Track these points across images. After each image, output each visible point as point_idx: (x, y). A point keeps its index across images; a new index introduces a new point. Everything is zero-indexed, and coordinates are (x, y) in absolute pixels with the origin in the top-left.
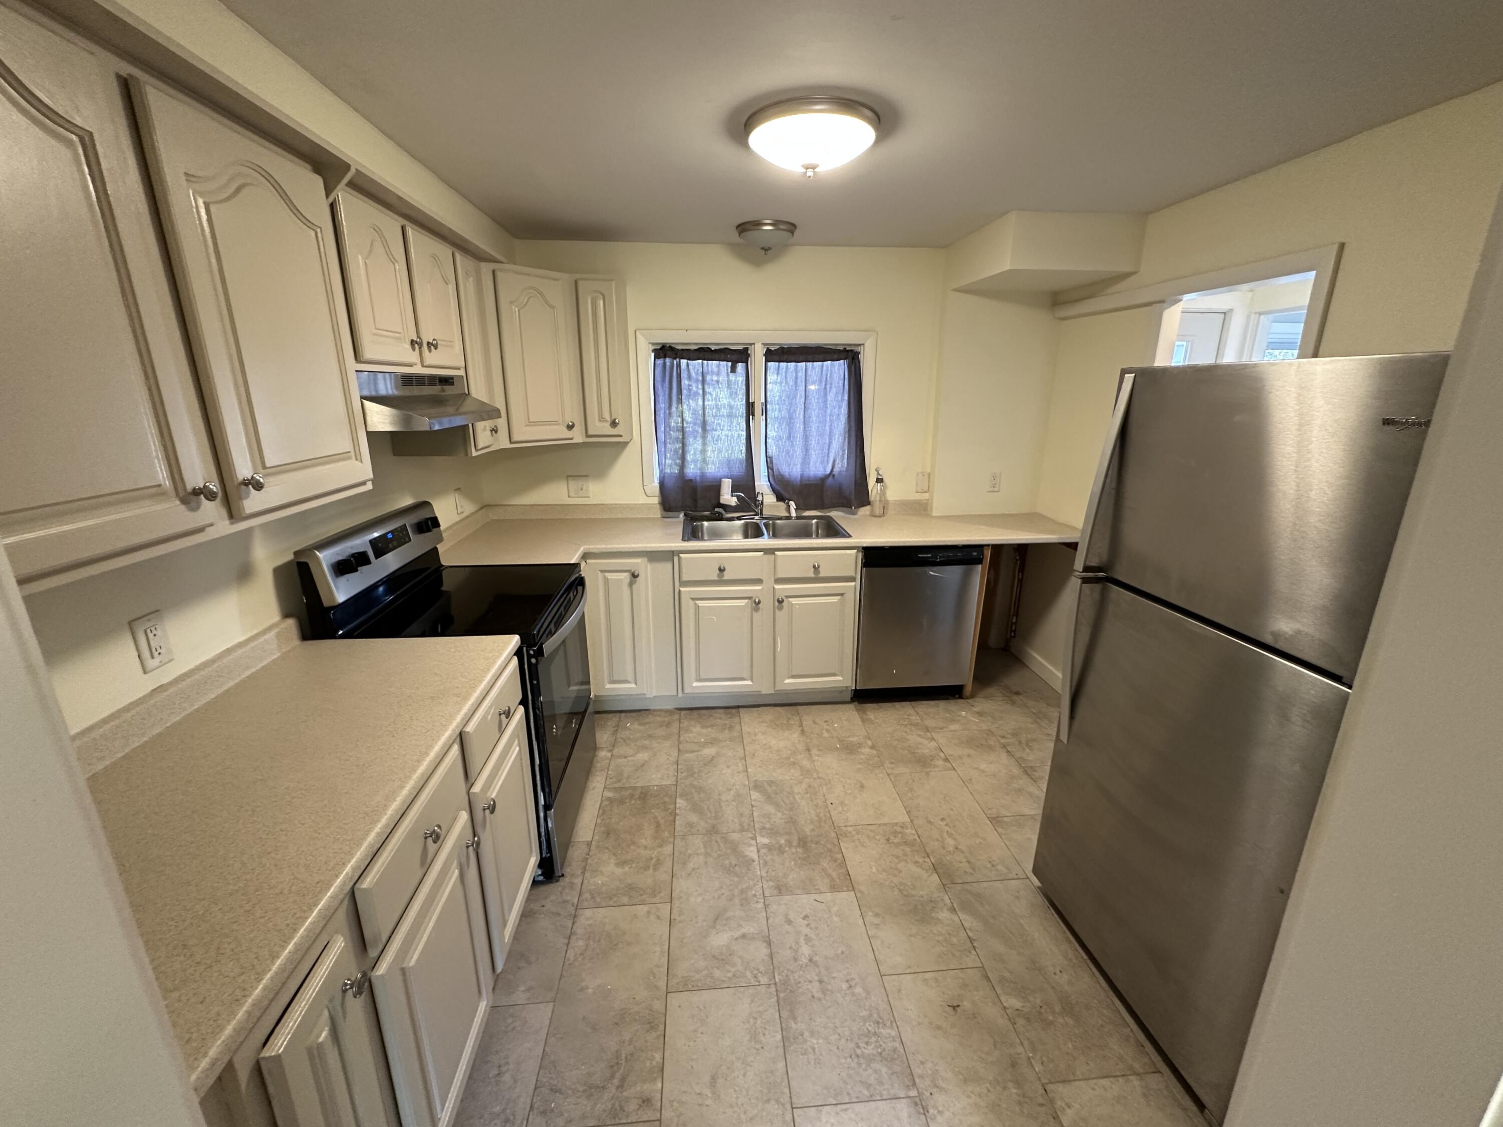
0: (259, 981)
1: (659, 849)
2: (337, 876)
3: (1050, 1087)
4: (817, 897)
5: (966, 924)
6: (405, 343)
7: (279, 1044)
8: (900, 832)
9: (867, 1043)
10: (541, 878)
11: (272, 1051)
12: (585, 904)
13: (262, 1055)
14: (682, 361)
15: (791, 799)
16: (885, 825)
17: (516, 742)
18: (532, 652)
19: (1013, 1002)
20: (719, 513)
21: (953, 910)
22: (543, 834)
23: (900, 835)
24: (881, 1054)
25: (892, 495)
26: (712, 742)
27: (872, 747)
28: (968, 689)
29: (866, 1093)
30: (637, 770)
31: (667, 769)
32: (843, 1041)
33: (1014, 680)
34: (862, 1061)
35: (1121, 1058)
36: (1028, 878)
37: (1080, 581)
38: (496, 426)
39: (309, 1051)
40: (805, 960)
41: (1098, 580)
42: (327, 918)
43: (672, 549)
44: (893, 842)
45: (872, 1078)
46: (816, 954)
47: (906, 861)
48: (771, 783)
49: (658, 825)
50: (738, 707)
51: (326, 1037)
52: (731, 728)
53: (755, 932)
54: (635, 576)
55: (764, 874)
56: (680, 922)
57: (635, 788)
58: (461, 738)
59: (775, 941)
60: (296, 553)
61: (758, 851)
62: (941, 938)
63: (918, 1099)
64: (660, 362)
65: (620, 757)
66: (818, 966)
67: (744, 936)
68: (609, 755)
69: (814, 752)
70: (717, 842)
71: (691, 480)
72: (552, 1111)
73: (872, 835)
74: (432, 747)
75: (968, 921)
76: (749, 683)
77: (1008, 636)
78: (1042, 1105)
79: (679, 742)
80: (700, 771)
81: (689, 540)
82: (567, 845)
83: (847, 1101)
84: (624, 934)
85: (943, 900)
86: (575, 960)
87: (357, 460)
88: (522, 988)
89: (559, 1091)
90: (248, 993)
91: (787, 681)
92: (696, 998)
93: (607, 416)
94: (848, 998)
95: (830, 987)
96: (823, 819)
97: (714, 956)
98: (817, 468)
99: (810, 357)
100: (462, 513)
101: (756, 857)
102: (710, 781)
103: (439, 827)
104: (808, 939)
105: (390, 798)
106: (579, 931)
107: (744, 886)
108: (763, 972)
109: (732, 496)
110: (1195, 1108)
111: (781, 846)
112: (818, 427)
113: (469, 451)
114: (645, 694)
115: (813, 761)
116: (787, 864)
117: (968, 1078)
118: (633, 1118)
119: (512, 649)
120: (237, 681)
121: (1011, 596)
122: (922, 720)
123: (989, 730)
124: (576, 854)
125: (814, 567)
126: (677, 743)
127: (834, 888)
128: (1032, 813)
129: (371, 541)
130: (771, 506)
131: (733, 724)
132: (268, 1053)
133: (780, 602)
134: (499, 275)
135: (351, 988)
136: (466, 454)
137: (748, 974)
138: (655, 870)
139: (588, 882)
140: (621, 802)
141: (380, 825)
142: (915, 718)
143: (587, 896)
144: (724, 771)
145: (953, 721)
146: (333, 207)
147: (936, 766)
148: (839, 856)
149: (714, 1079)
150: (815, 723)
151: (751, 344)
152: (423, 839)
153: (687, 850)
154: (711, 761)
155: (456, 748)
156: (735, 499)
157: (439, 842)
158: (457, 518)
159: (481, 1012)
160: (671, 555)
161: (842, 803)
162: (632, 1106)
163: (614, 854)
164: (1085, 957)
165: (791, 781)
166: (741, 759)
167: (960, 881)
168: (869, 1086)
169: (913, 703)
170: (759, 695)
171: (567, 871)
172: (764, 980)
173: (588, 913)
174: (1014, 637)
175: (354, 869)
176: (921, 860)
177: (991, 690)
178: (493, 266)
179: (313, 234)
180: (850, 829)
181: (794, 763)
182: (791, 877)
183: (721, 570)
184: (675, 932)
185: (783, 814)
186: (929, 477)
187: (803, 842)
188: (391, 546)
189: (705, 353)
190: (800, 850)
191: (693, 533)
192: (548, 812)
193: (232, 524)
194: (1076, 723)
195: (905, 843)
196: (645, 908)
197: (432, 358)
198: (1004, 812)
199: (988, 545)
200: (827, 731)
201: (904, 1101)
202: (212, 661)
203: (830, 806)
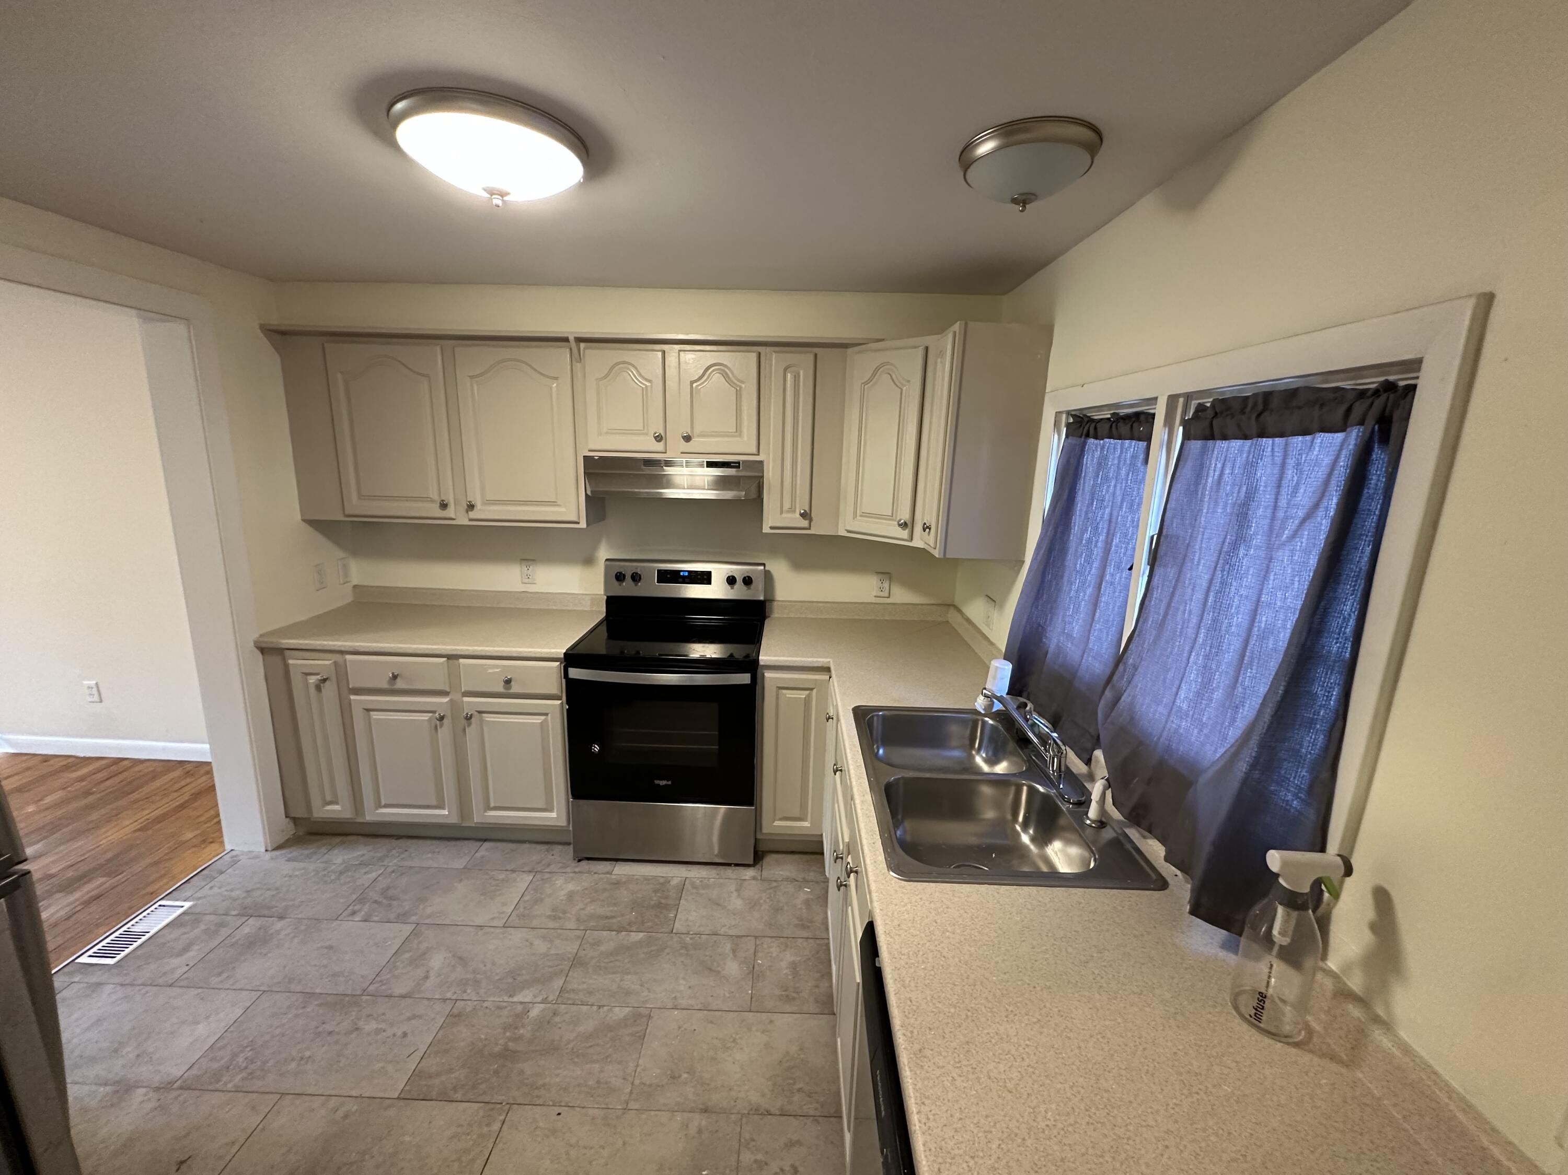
4: (419, 1053)
6: (649, 436)
15: (595, 1057)
40: (362, 1023)
46: (358, 1036)
53: (424, 987)
55: (486, 1004)
57: (678, 900)
59: (401, 1002)
61: (522, 1003)
65: (741, 886)
66: (346, 1034)
67: (426, 978)
70: (558, 966)
95: (318, 1040)
96: (536, 1092)
101: (515, 999)
104: (379, 1032)
107: (482, 985)
111: (517, 1028)
113: (763, 527)
115: (673, 1111)
116: (486, 1030)
127: (417, 1074)
129: (660, 571)
140: (658, 891)
148: (459, 1096)
154: (710, 970)
161: (554, 1131)
172: (375, 986)
180: (496, 1126)
182: (466, 1031)
185: (569, 1042)
187: (508, 1055)
190: (498, 1049)
193: (469, 520)
203: (558, 1110)
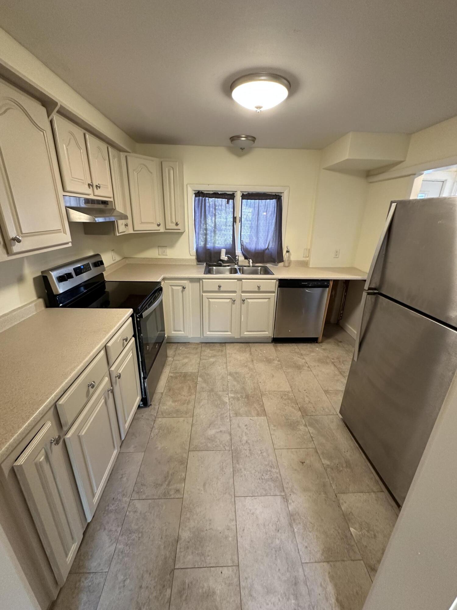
0: (12, 436)
1: (190, 397)
2: (48, 398)
3: (338, 495)
4: (251, 418)
5: (311, 432)
6: (86, 185)
7: (21, 461)
8: (287, 395)
9: (266, 474)
10: (142, 405)
11: (19, 463)
12: (159, 416)
13: (14, 464)
14: (206, 198)
15: (244, 379)
16: (281, 391)
17: (131, 351)
18: (138, 316)
19: (326, 462)
20: (220, 263)
21: (306, 426)
22: (143, 388)
23: (287, 396)
24: (271, 478)
25: (293, 258)
26: (214, 356)
27: (278, 361)
28: (320, 340)
29: (264, 492)
30: (183, 366)
31: (195, 366)
32: (257, 473)
33: (340, 336)
34: (264, 481)
35: (368, 485)
36: (338, 415)
37: (366, 294)
38: (127, 223)
39: (36, 464)
40: (244, 442)
41: (374, 294)
42: (43, 415)
43: (200, 277)
44: (284, 398)
45: (268, 487)
46: (249, 440)
47: (288, 406)
48: (236, 373)
49: (190, 387)
50: (225, 343)
51: (43, 460)
52: (222, 351)
53: (225, 430)
54: (184, 288)
55: (231, 408)
56: (196, 425)
57: (181, 373)
58: (106, 348)
59: (233, 433)
60: (42, 272)
61: (229, 399)
62: (300, 436)
63: (285, 496)
64: (197, 198)
65: (176, 360)
66: (249, 444)
67: (221, 431)
68: (172, 359)
69: (255, 362)
70: (213, 395)
71: (209, 249)
72: (141, 492)
73: (275, 395)
74: (92, 350)
75: (311, 430)
76: (230, 333)
77: (339, 319)
78: (334, 501)
79: (201, 356)
80: (208, 367)
81: (207, 274)
82: (153, 394)
83: (257, 495)
84: (174, 428)
85: (302, 421)
86: (154, 437)
87: (64, 233)
88: (133, 446)
89: (145, 485)
90: (7, 441)
91: (245, 333)
92: (200, 454)
93: (174, 222)
94: (260, 457)
95: (253, 452)
96: (256, 388)
97: (208, 438)
98: (262, 246)
99: (260, 198)
100: (115, 260)
101: (228, 401)
102: (212, 371)
103: (94, 382)
104: (246, 434)
105: (73, 370)
106: (156, 426)
107: (223, 412)
108: (228, 445)
109: (226, 256)
110: (396, 506)
111: (238, 398)
112: (263, 228)
113: (115, 233)
114: (187, 336)
115: (254, 365)
116: (240, 405)
117: (306, 490)
118: (173, 497)
119: (129, 314)
120: (19, 322)
121: (341, 302)
122: (300, 351)
123: (327, 356)
124: (157, 397)
125: (258, 286)
126: (200, 356)
127: (258, 415)
128: (342, 389)
129: (74, 269)
130: (242, 261)
131: (223, 350)
132: (17, 463)
133: (244, 301)
134: (129, 158)
135: (54, 442)
136: (114, 235)
137: (221, 446)
138: (188, 404)
139: (161, 408)
140: (176, 378)
141: (67, 380)
142: (297, 350)
143: (160, 413)
144: (218, 368)
145: (313, 352)
146: (51, 122)
147: (304, 369)
148: (262, 403)
149: (204, 485)
150: (256, 350)
151: (236, 192)
152: (88, 387)
153: (200, 398)
154: (213, 364)
155: (103, 352)
156: (227, 258)
157: (94, 388)
158: (113, 262)
159: (114, 454)
160: (199, 280)
161: (264, 382)
162: (172, 492)
163: (172, 398)
164: (358, 446)
165: (244, 373)
166: (225, 363)
167: (310, 415)
168: (265, 490)
169: (297, 344)
170: (234, 338)
171: (153, 403)
172: (227, 448)
173: (160, 419)
174: (341, 319)
175: (55, 396)
176: (295, 406)
177: (330, 340)
178: (126, 154)
179: (42, 133)
180: (267, 392)
181: (246, 366)
182: (241, 410)
183: (220, 287)
184: (194, 429)
185: (240, 385)
186: (309, 251)
187: (247, 397)
188: (83, 271)
189: (216, 195)
190: (246, 400)
191: (209, 271)
192: (145, 380)
193: (8, 256)
194: (361, 353)
195: (289, 399)
196: (182, 419)
197: (97, 192)
198: (330, 389)
199: (332, 280)
200: (261, 354)
201: (279, 496)
202: (8, 314)
203: (259, 383)
